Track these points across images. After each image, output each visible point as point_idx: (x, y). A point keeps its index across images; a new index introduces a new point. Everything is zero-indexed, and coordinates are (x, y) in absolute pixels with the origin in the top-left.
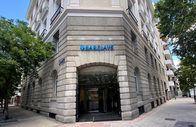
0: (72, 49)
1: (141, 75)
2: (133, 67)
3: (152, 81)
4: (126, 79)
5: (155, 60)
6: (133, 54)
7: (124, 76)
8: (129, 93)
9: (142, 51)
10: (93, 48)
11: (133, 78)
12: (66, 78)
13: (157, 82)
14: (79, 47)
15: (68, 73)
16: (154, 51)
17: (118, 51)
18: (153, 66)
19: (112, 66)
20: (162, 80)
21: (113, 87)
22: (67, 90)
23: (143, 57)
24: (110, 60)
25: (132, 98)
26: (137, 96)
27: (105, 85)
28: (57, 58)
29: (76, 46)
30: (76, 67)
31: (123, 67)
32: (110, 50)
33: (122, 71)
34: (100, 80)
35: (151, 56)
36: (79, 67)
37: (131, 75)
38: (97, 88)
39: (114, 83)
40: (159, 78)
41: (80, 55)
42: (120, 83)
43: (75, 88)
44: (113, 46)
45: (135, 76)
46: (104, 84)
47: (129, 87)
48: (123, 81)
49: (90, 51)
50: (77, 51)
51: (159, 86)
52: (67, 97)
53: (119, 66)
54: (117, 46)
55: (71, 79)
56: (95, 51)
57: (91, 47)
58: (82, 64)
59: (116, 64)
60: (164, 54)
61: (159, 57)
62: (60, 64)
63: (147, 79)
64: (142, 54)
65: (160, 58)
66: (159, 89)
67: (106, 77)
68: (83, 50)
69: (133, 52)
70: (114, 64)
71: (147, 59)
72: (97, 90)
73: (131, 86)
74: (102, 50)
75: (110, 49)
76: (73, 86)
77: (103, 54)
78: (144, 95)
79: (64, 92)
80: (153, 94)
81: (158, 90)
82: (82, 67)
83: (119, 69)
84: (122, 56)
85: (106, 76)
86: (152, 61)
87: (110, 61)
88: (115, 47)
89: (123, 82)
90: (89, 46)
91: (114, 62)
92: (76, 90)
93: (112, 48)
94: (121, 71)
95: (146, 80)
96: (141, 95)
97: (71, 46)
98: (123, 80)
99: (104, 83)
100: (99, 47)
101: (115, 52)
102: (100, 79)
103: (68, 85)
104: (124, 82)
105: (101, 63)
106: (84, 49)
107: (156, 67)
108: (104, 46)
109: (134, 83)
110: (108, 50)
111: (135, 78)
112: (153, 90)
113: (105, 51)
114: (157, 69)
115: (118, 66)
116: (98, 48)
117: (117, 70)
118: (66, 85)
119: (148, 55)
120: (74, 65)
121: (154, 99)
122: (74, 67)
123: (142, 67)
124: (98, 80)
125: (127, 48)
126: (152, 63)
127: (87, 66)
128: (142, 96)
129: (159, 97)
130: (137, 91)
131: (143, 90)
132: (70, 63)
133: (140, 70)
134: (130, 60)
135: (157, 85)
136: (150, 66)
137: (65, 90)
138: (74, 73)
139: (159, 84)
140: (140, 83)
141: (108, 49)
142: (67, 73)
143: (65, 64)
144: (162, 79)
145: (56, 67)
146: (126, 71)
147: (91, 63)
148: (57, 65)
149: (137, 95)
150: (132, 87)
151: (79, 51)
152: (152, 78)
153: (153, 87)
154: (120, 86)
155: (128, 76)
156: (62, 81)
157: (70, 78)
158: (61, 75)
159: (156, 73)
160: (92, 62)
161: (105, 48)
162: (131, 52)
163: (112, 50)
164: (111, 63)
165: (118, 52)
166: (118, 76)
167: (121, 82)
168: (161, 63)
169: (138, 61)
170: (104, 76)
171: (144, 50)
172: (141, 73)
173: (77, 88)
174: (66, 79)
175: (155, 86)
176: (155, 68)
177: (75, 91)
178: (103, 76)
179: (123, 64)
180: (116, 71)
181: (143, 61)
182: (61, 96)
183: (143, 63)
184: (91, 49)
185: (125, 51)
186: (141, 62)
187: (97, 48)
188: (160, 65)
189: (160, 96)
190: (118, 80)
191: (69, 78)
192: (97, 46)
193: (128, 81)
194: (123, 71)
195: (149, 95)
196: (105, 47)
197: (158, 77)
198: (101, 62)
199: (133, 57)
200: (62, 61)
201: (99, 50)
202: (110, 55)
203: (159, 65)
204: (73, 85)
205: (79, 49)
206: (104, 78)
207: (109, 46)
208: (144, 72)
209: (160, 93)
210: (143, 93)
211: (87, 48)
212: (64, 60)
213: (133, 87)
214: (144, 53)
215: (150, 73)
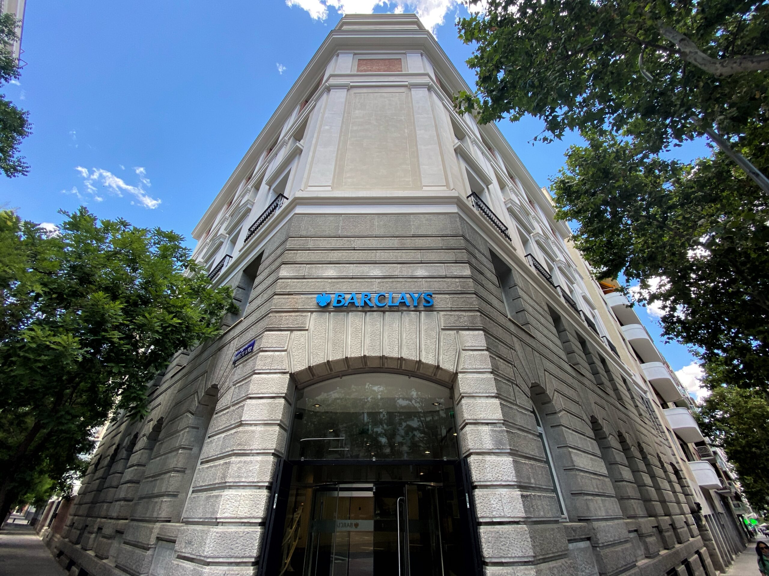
0: (286, 307)
1: (563, 421)
2: (519, 381)
3: (620, 457)
4: (498, 442)
5: (603, 361)
6: (512, 328)
7: (487, 424)
8: (526, 521)
9: (543, 320)
10: (359, 302)
11: (531, 436)
12: (241, 424)
13: (642, 466)
14: (312, 298)
15: (254, 401)
16: (585, 324)
17: (453, 313)
18: (600, 384)
19: (429, 373)
20: (661, 455)
21: (441, 484)
22: (230, 487)
23: (551, 345)
24: (423, 347)
25: (545, 560)
26: (571, 546)
27: (411, 466)
28: (234, 338)
29: (302, 296)
30: (288, 376)
31: (477, 379)
32: (420, 311)
33: (479, 401)
34: (391, 445)
35: (583, 342)
36: (301, 372)
37: (520, 420)
38: (371, 485)
39: (445, 459)
40: (643, 445)
41: (312, 328)
42: (472, 459)
43: (267, 478)
44: (433, 296)
45: (540, 430)
46: (406, 464)
47: (521, 487)
48: (489, 454)
49: (348, 312)
50: (304, 314)
51: (658, 489)
52: (220, 529)
53: (460, 376)
54: (447, 296)
55: (259, 428)
56: (366, 312)
57: (352, 299)
58: (314, 362)
59: (448, 365)
60: (627, 339)
61: (613, 348)
62: (234, 363)
63: (592, 446)
64: (546, 332)
65: (619, 354)
66: (663, 502)
67: (413, 429)
68: (324, 309)
69: (510, 320)
70: (438, 367)
71: (570, 352)
72: (370, 494)
73: (529, 478)
74: (392, 309)
75: (421, 308)
76: (262, 461)
77: (396, 325)
78: (602, 538)
79: (217, 497)
80: (644, 531)
81: (658, 508)
82: (313, 375)
83: (461, 391)
84: (471, 332)
85: (415, 423)
86: (591, 363)
87: (423, 353)
88: (439, 301)
89: (488, 458)
90: (348, 297)
91: (441, 358)
92: (269, 488)
93: (428, 302)
94: (473, 397)
95: (590, 449)
96: (589, 539)
97: (287, 296)
98: (488, 444)
99: (405, 457)
100: (382, 297)
101: (441, 319)
102: (391, 436)
103: (239, 459)
104: (493, 458)
105: (386, 358)
106: (328, 304)
107: (616, 390)
108: (400, 296)
109: (539, 464)
110: (413, 311)
111: (540, 435)
112: (637, 507)
113: (402, 311)
114: (620, 399)
115: (456, 374)
116: (379, 301)
117: (456, 396)
118: (234, 459)
119: (570, 337)
120: (284, 367)
121: (655, 565)
122: (279, 375)
123: (556, 384)
124: (383, 440)
125: (484, 304)
126: (595, 373)
127: (331, 370)
128: (594, 547)
129: (677, 553)
130: (563, 514)
131: (592, 505)
132: (270, 357)
133: (551, 396)
134: (503, 350)
135: (647, 480)
136: (587, 382)
137: (224, 486)
138: (277, 401)
139: (653, 477)
140: (568, 465)
141: (415, 307)
142: (250, 398)
143: (250, 363)
144: (659, 449)
145: (222, 372)
146: (496, 397)
147: (346, 358)
148: (225, 365)
149: (570, 541)
150: (534, 489)
151: (312, 312)
152: (614, 442)
153: (631, 490)
154: (476, 476)
155: (505, 423)
156: (223, 435)
157: (256, 425)
158: (229, 407)
159: (623, 416)
160: (353, 356)
161: (403, 304)
162: (502, 320)
163: (430, 308)
164: (428, 359)
165: (452, 319)
166: (460, 422)
167: (480, 457)
168: (630, 376)
169: (537, 360)
170: (404, 424)
171: (551, 320)
172: (560, 415)
173: (275, 475)
174: (241, 429)
175: (641, 485)
176: (611, 392)
177: (265, 493)
178: (400, 424)
179: (478, 366)
180: (452, 397)
181: (555, 359)
182: (198, 514)
183: (558, 370)
184: (353, 304)
185: (479, 314)
186: (548, 364)
187: (375, 301)
188: (627, 381)
189: (677, 546)
190: (462, 443)
191: (251, 425)
192: (375, 297)
193: (510, 454)
194: (483, 400)
195: (626, 542)
196: (403, 298)
197: (637, 439)
198: (386, 354)
199: (515, 339)
200: (244, 350)
201: (382, 310)
202: (423, 328)
203: (625, 381)
204: (259, 458)
205: (312, 305)
206: (407, 433)
207: (416, 295)
208: (574, 408)
209: (673, 526)
210: (596, 524)
211: (339, 302)
212: (253, 345)
213: (540, 489)
214: (554, 330)
215: (600, 415)
